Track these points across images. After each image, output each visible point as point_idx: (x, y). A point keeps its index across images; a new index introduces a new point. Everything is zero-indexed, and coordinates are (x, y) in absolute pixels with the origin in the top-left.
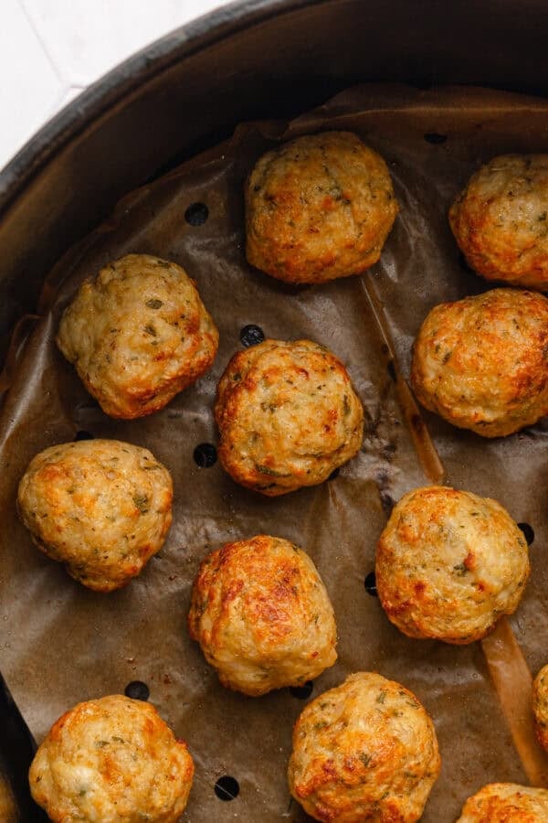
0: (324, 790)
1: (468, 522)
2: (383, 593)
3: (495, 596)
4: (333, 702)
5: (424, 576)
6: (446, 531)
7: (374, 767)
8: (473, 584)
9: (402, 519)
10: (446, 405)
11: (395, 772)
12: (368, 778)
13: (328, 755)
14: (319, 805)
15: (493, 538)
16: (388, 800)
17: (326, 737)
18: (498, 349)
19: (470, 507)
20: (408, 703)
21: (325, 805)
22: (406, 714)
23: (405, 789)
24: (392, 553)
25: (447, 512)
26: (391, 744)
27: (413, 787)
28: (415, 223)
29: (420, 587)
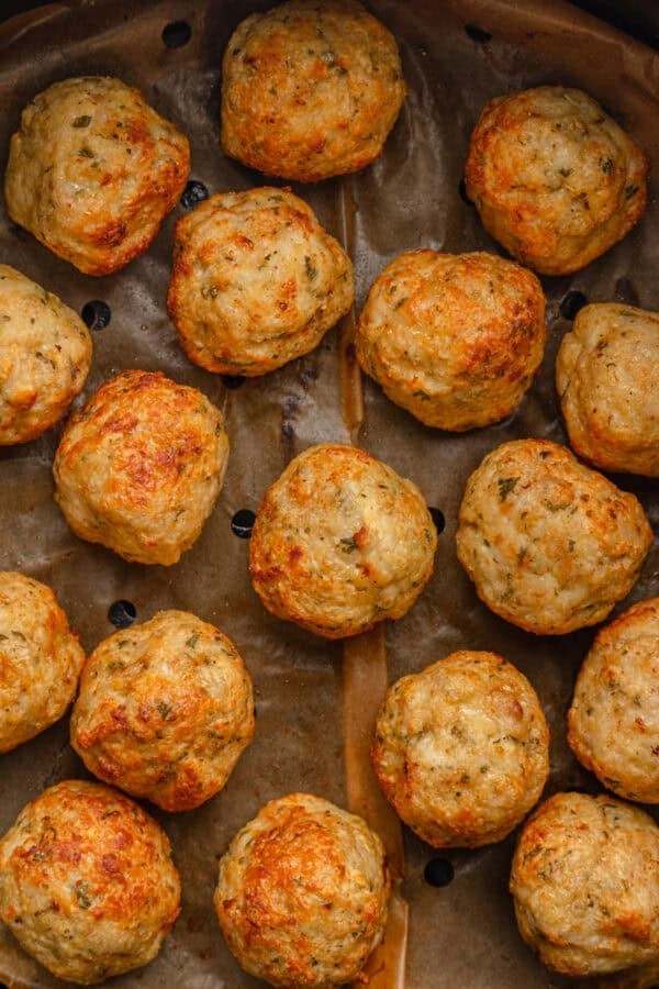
0: (113, 742)
1: (372, 493)
2: (253, 554)
3: (381, 588)
4: (134, 639)
5: (304, 542)
6: (343, 496)
7: (173, 719)
8: (358, 566)
9: (298, 472)
10: (384, 360)
11: (198, 730)
12: (165, 732)
13: (121, 701)
14: (103, 760)
15: (395, 519)
16: (186, 761)
17: (120, 680)
18: (462, 307)
19: (379, 477)
20: (223, 651)
21: (110, 759)
22: (219, 664)
23: (207, 751)
24: (275, 508)
25: (351, 475)
26: (196, 695)
27: (217, 751)
28: (423, 124)
29: (296, 554)
